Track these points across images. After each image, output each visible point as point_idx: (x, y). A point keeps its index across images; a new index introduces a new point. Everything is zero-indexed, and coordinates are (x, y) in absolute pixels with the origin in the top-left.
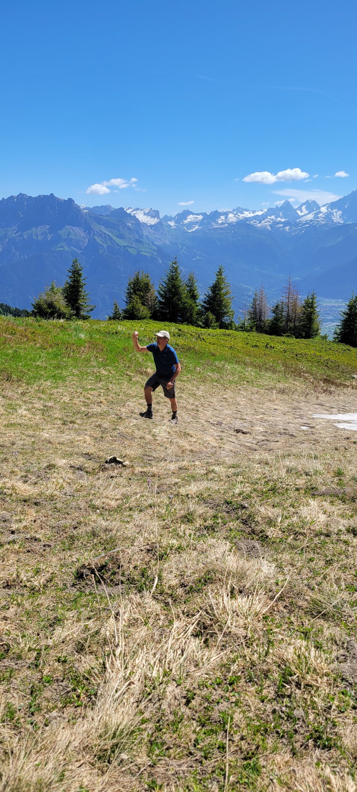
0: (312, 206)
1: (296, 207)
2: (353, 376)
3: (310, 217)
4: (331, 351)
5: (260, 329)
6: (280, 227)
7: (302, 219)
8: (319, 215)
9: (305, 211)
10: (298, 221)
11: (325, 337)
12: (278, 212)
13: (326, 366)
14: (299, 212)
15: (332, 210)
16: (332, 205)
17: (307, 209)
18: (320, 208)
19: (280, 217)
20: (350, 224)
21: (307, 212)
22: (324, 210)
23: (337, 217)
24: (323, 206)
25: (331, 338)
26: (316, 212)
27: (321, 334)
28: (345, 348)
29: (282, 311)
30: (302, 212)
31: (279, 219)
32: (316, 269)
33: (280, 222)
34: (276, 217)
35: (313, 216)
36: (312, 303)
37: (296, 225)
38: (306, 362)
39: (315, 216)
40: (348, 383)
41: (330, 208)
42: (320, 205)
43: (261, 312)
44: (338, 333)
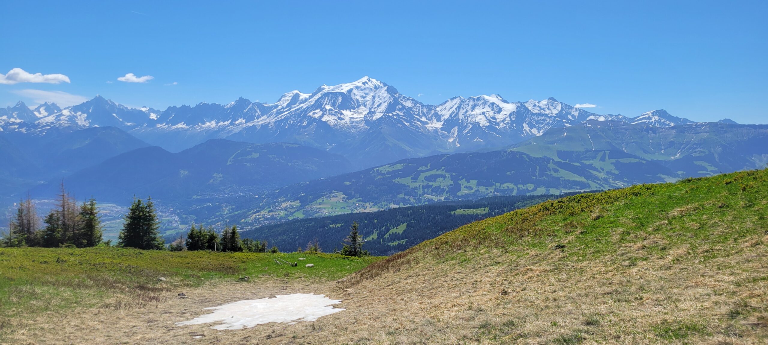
0: (51, 108)
1: (32, 108)
2: (160, 278)
3: (51, 119)
4: (124, 257)
5: (32, 242)
6: (15, 129)
7: (40, 121)
8: (61, 118)
9: (44, 113)
10: (36, 122)
11: (107, 243)
12: (11, 112)
13: (129, 272)
14: (37, 114)
15: (76, 113)
16: (76, 109)
17: (46, 110)
18: (61, 110)
19: (13, 117)
20: (96, 128)
21: (46, 114)
22: (66, 112)
23: (82, 120)
24: (65, 109)
25: (115, 242)
26: (57, 114)
27: (103, 241)
28: (136, 252)
29: (58, 221)
30: (40, 113)
31: (12, 120)
32: (63, 172)
33: (14, 124)
34: (9, 118)
35: (54, 118)
36: (92, 209)
37: (36, 126)
38: (108, 272)
39: (56, 118)
40: (158, 286)
41: (73, 111)
42: (61, 108)
43: (30, 224)
44: (123, 237)
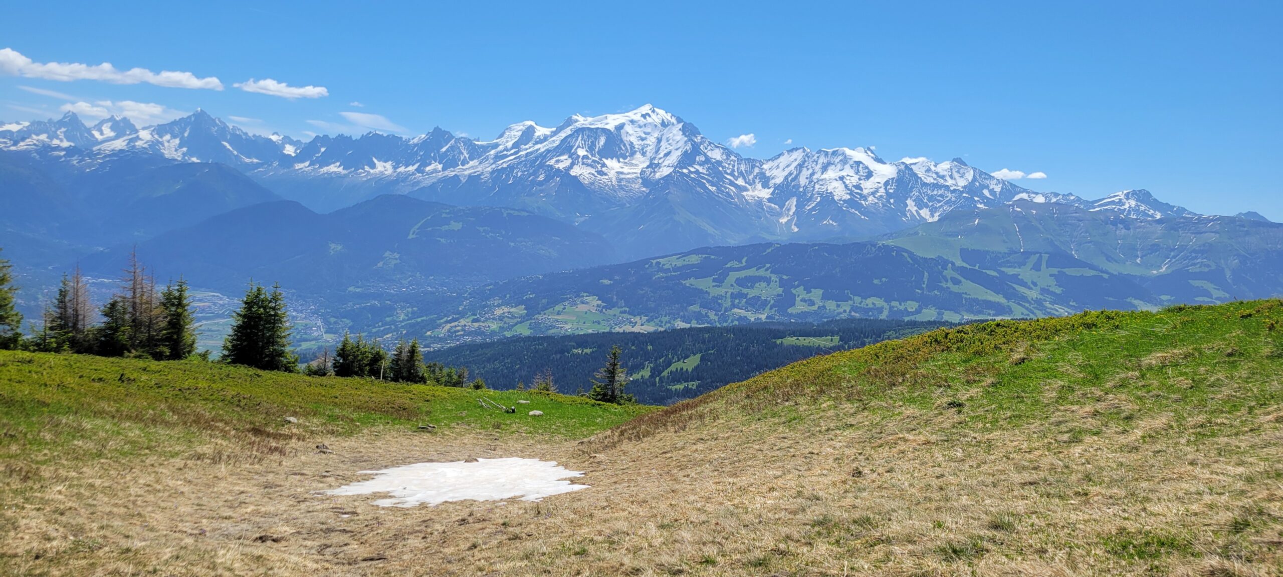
0: (122, 127)
1: (89, 124)
2: (288, 419)
3: (120, 144)
4: (230, 380)
5: (81, 347)
6: (61, 157)
7: (104, 146)
8: (137, 144)
9: (108, 132)
10: (95, 149)
11: (204, 356)
12: (53, 129)
13: (238, 406)
14: (97, 134)
15: (161, 137)
16: (161, 130)
17: (112, 128)
18: (137, 131)
19: (57, 138)
20: (193, 163)
21: (112, 134)
22: (145, 135)
23: (171, 149)
24: (144, 129)
25: (216, 355)
26: (130, 137)
27: (197, 351)
28: (250, 373)
29: (124, 313)
30: (102, 134)
31: (56, 142)
32: (136, 233)
33: (58, 148)
34: (51, 138)
35: (125, 143)
36: (180, 298)
37: (92, 155)
38: (203, 402)
39: (128, 144)
40: (285, 431)
41: (158, 134)
42: (138, 127)
43: (77, 316)
44: (230, 347)
